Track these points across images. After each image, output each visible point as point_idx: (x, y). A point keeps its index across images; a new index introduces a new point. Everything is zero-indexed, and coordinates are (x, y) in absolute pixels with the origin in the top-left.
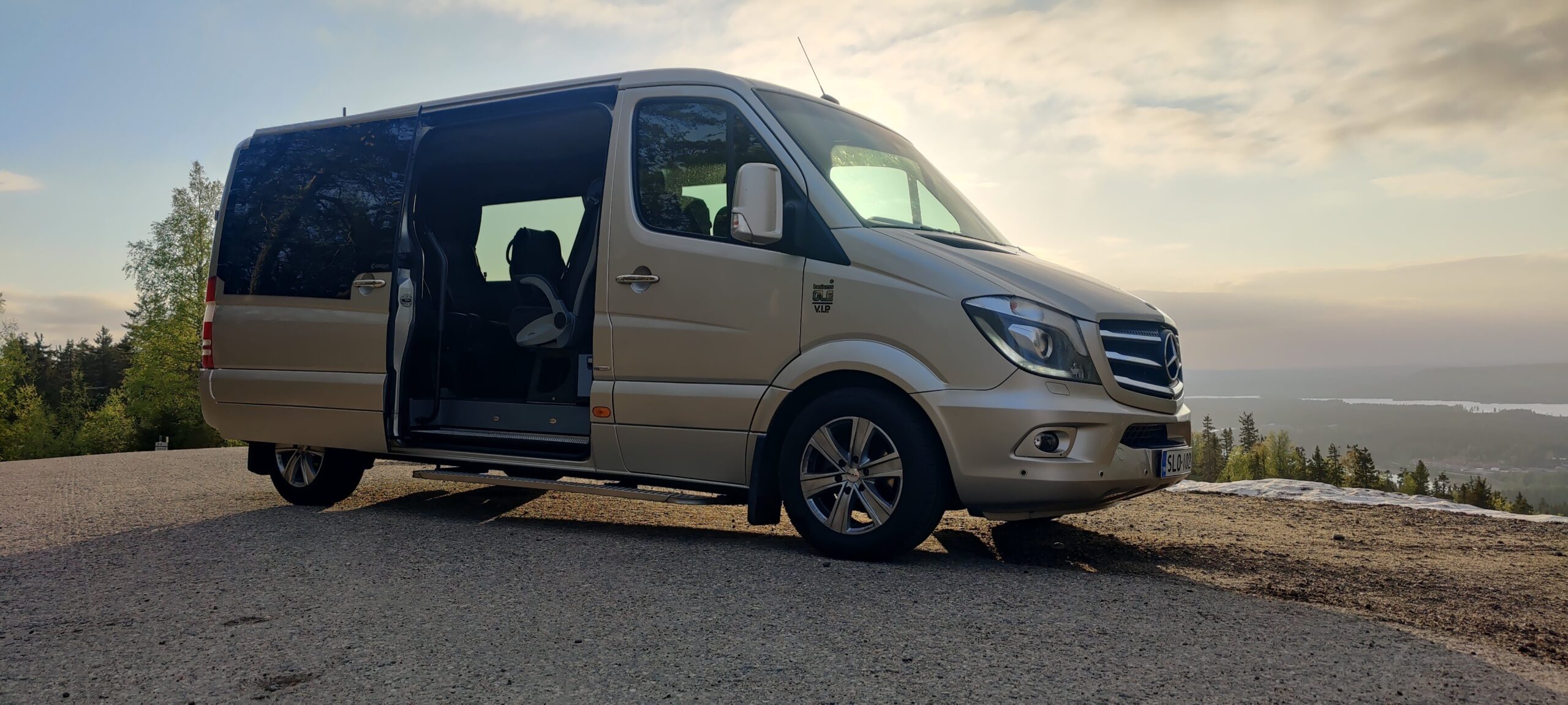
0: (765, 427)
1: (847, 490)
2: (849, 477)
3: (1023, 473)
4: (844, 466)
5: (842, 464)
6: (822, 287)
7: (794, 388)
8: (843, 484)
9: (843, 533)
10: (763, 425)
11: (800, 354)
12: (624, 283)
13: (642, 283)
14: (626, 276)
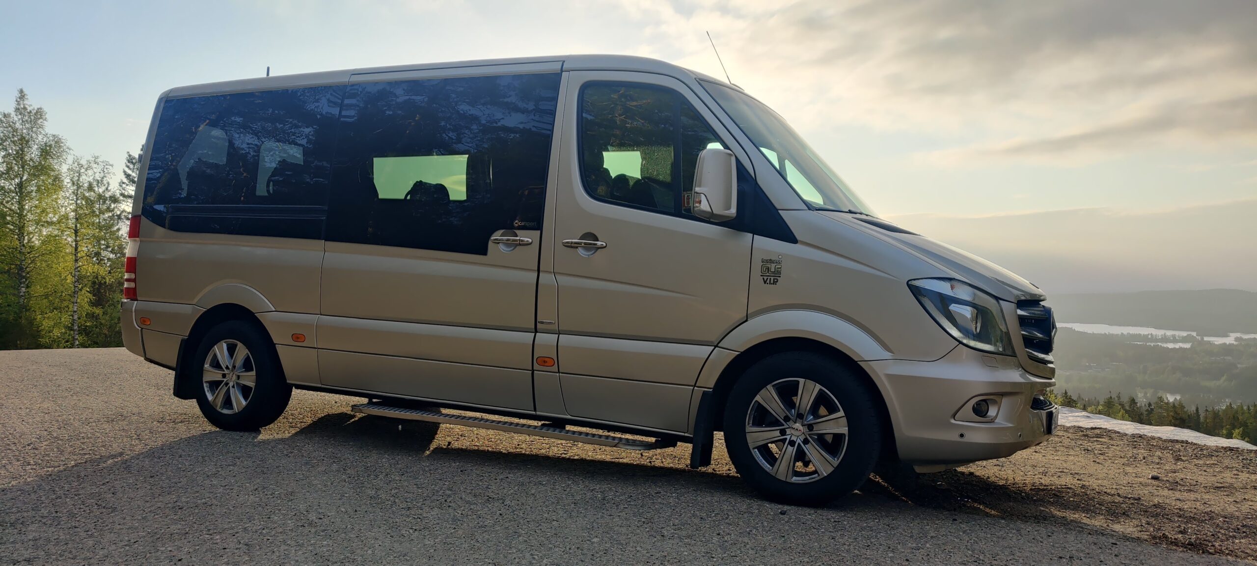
0: (711, 383)
1: (792, 443)
2: (793, 432)
3: (962, 436)
4: (789, 421)
5: (787, 419)
6: (771, 261)
7: (742, 350)
8: (788, 437)
9: (788, 480)
10: (709, 380)
11: (746, 321)
12: (572, 247)
13: (587, 247)
14: (573, 241)
